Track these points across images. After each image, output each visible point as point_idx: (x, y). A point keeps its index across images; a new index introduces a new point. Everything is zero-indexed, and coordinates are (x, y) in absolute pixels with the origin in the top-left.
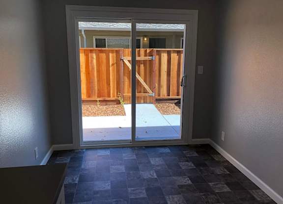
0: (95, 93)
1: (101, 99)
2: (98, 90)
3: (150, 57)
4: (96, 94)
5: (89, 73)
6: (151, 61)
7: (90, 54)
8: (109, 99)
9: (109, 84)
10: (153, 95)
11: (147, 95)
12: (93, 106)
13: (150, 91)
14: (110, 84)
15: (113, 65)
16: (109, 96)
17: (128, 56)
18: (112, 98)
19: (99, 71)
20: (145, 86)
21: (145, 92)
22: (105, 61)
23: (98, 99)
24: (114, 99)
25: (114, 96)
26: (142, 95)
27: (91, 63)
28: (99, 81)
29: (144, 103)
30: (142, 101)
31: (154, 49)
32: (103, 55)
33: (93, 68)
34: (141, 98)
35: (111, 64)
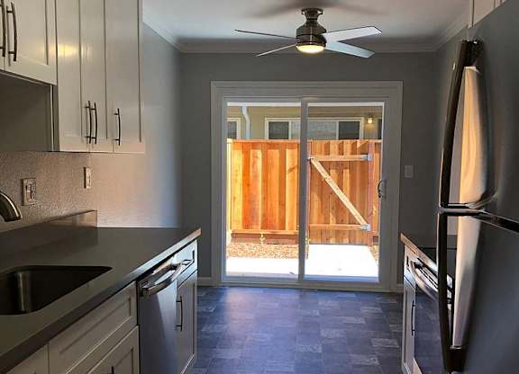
0: (257, 221)
1: (267, 232)
2: (264, 215)
3: (362, 156)
4: (260, 223)
5: (248, 185)
6: (364, 164)
7: (251, 151)
8: (282, 232)
9: (282, 204)
10: (369, 227)
11: (356, 229)
12: (253, 245)
13: (362, 222)
14: (285, 205)
15: (291, 170)
16: (283, 228)
17: (320, 153)
18: (287, 231)
19: (265, 180)
20: (351, 211)
21: (353, 221)
22: (278, 163)
23: (263, 232)
24: (291, 233)
25: (292, 229)
26: (345, 227)
27: (253, 167)
28: (265, 199)
29: (350, 243)
30: (346, 240)
31: (371, 141)
32: (275, 153)
33: (256, 176)
34: (344, 233)
35: (288, 168)
